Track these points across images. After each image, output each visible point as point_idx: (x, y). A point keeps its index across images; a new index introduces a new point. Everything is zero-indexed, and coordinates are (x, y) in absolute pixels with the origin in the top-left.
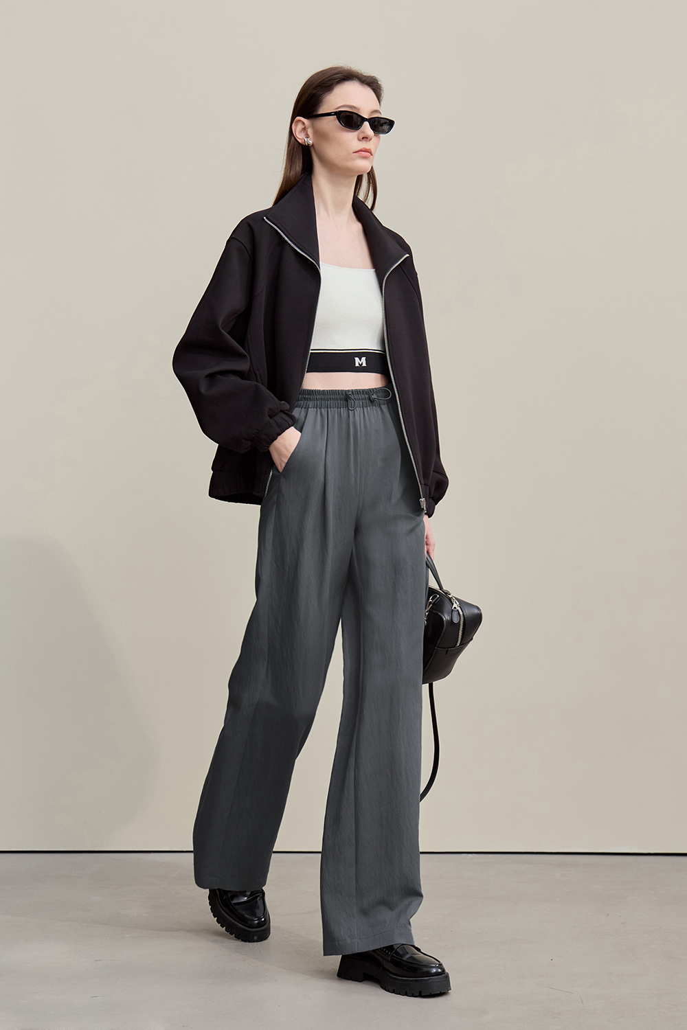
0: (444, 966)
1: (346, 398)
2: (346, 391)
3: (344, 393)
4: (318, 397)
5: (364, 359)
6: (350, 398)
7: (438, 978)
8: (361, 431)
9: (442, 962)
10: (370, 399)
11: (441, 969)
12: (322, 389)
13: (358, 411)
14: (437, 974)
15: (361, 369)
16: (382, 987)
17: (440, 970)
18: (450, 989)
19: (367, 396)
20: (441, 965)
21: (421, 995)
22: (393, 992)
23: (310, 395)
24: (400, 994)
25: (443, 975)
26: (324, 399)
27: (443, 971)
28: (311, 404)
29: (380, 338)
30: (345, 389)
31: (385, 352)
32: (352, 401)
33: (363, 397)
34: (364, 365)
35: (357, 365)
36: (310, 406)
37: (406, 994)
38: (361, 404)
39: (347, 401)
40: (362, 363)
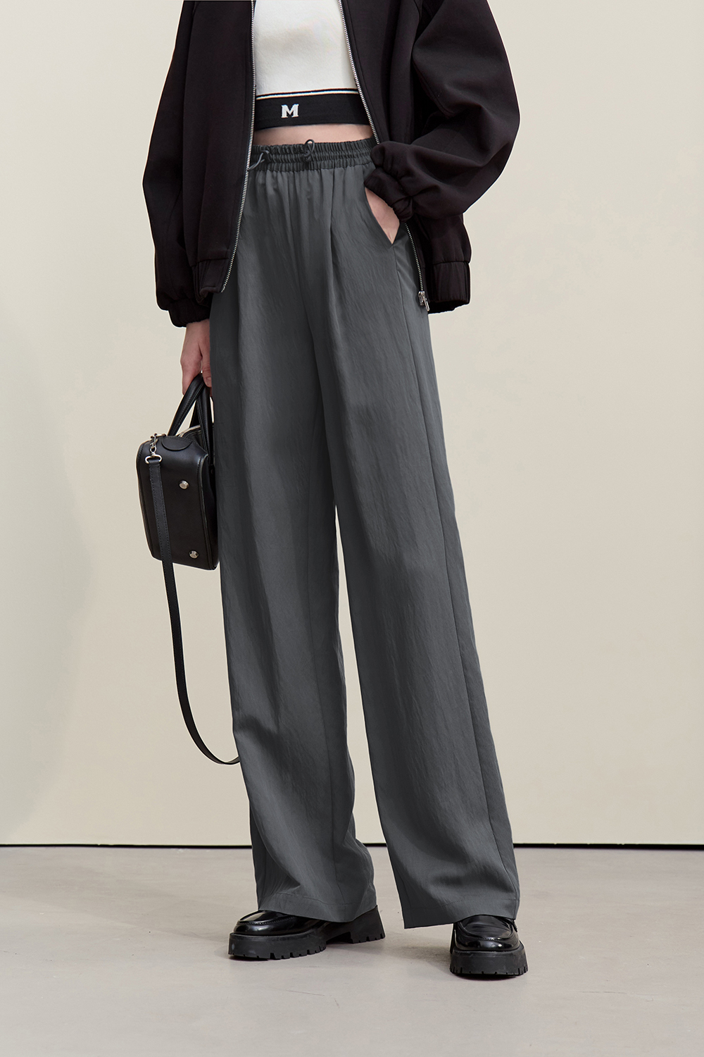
5: (295, 108)
15: (289, 122)
34: (296, 115)
35: (284, 115)
40: (292, 113)
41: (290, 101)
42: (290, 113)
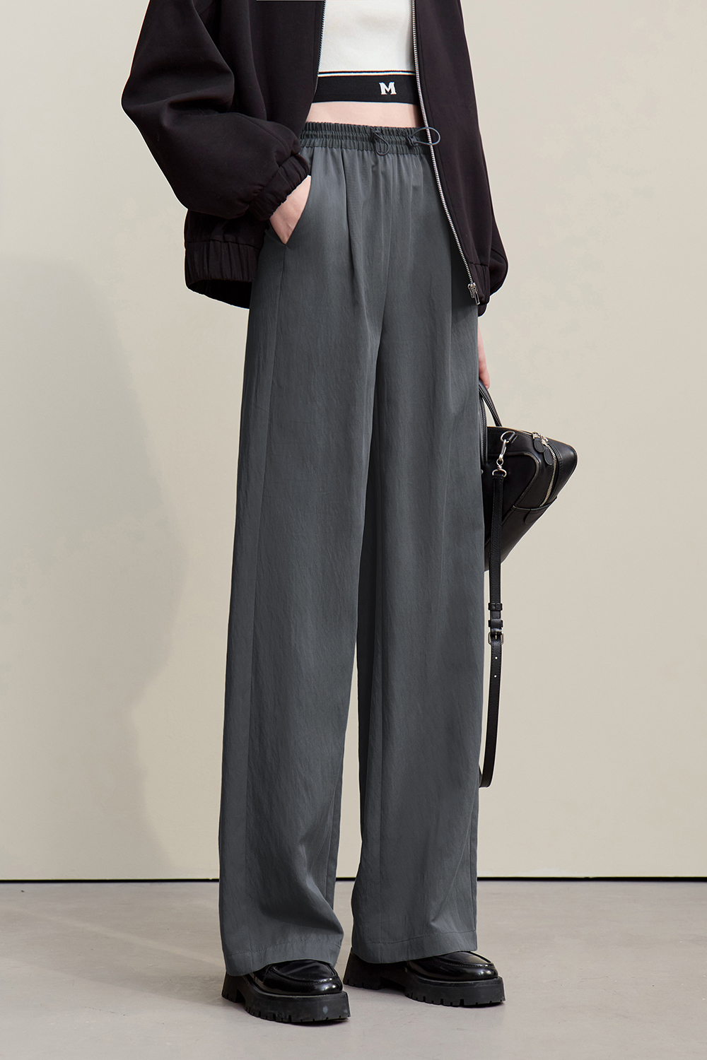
0: (497, 967)
1: (372, 137)
2: (371, 128)
3: (368, 131)
4: (328, 133)
5: (392, 85)
6: (378, 139)
7: (487, 983)
8: (394, 186)
9: (492, 962)
10: (407, 143)
11: (491, 970)
12: (333, 123)
13: (391, 158)
14: (486, 977)
15: (388, 98)
16: (408, 996)
17: (489, 972)
18: (504, 999)
19: (403, 139)
20: (492, 965)
21: (462, 1005)
22: (424, 1000)
23: (316, 130)
24: (433, 1003)
25: (493, 979)
26: (337, 137)
27: (495, 974)
28: (317, 142)
29: (409, 54)
30: (370, 125)
31: (415, 72)
32: (382, 145)
33: (398, 139)
34: (394, 92)
35: (383, 92)
36: (317, 144)
37: (442, 1003)
38: (395, 149)
39: (374, 143)
40: (390, 90)
41: (387, 79)
42: (388, 91)
